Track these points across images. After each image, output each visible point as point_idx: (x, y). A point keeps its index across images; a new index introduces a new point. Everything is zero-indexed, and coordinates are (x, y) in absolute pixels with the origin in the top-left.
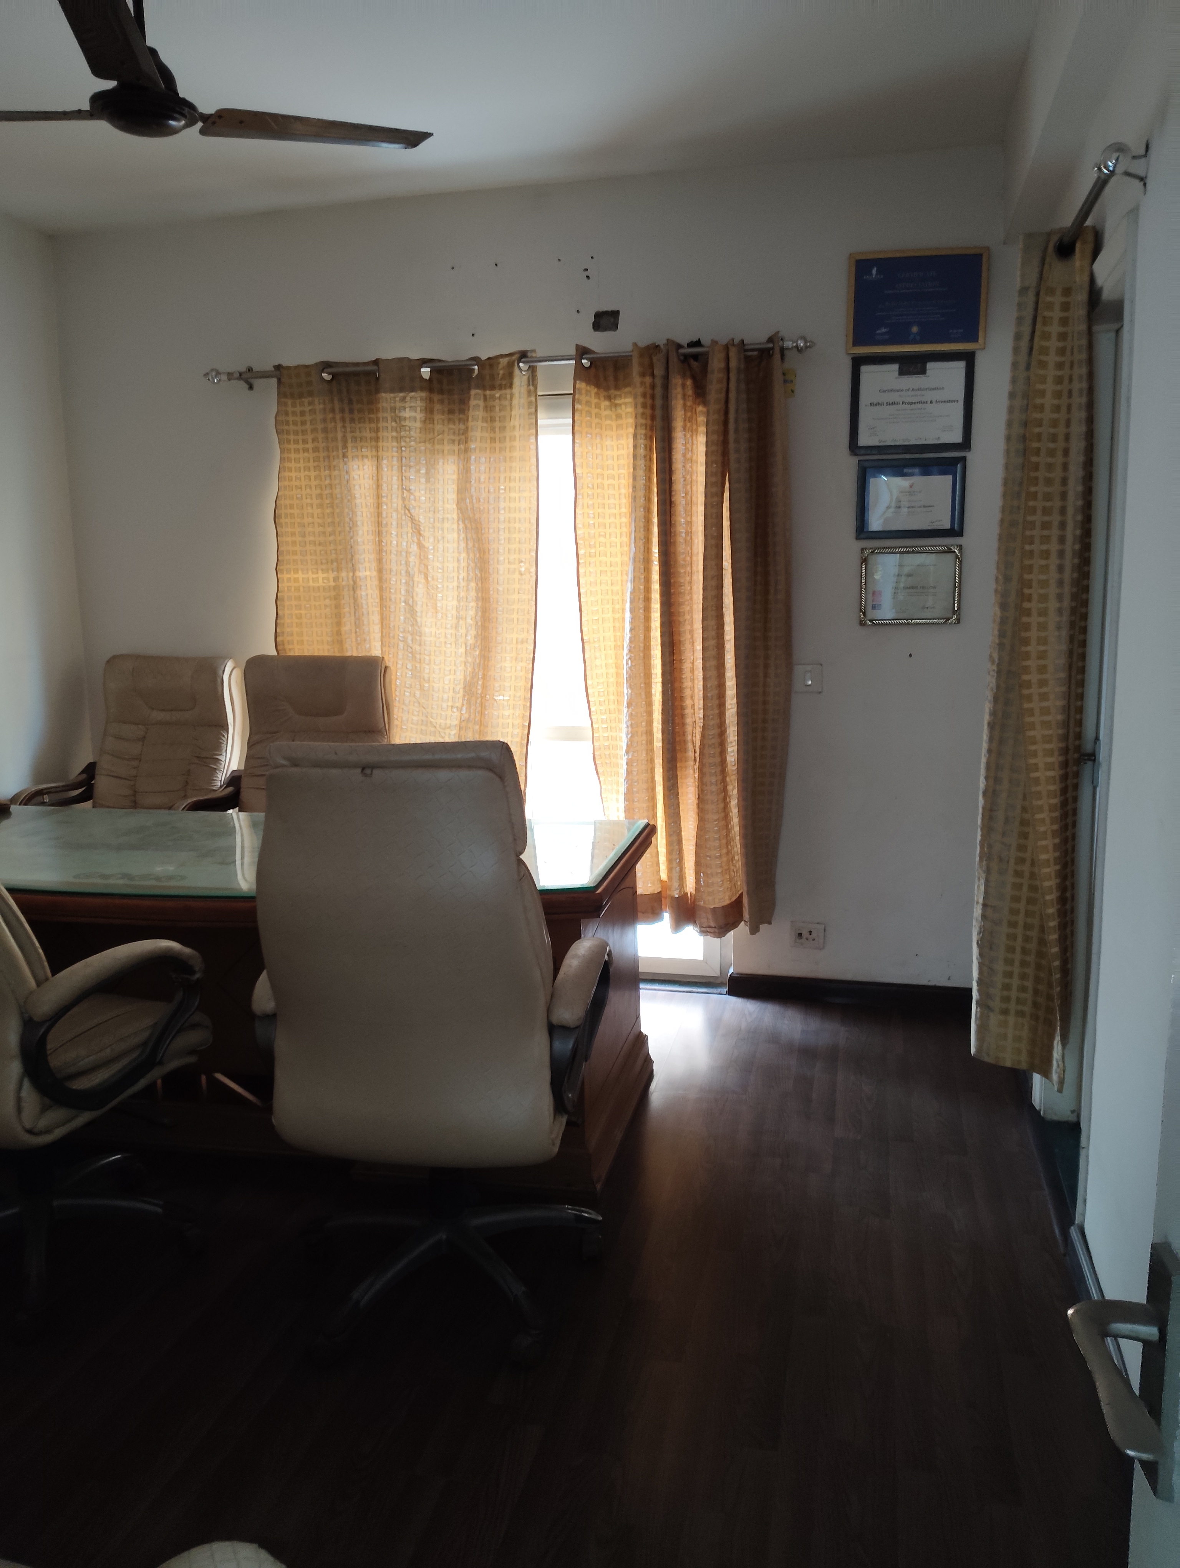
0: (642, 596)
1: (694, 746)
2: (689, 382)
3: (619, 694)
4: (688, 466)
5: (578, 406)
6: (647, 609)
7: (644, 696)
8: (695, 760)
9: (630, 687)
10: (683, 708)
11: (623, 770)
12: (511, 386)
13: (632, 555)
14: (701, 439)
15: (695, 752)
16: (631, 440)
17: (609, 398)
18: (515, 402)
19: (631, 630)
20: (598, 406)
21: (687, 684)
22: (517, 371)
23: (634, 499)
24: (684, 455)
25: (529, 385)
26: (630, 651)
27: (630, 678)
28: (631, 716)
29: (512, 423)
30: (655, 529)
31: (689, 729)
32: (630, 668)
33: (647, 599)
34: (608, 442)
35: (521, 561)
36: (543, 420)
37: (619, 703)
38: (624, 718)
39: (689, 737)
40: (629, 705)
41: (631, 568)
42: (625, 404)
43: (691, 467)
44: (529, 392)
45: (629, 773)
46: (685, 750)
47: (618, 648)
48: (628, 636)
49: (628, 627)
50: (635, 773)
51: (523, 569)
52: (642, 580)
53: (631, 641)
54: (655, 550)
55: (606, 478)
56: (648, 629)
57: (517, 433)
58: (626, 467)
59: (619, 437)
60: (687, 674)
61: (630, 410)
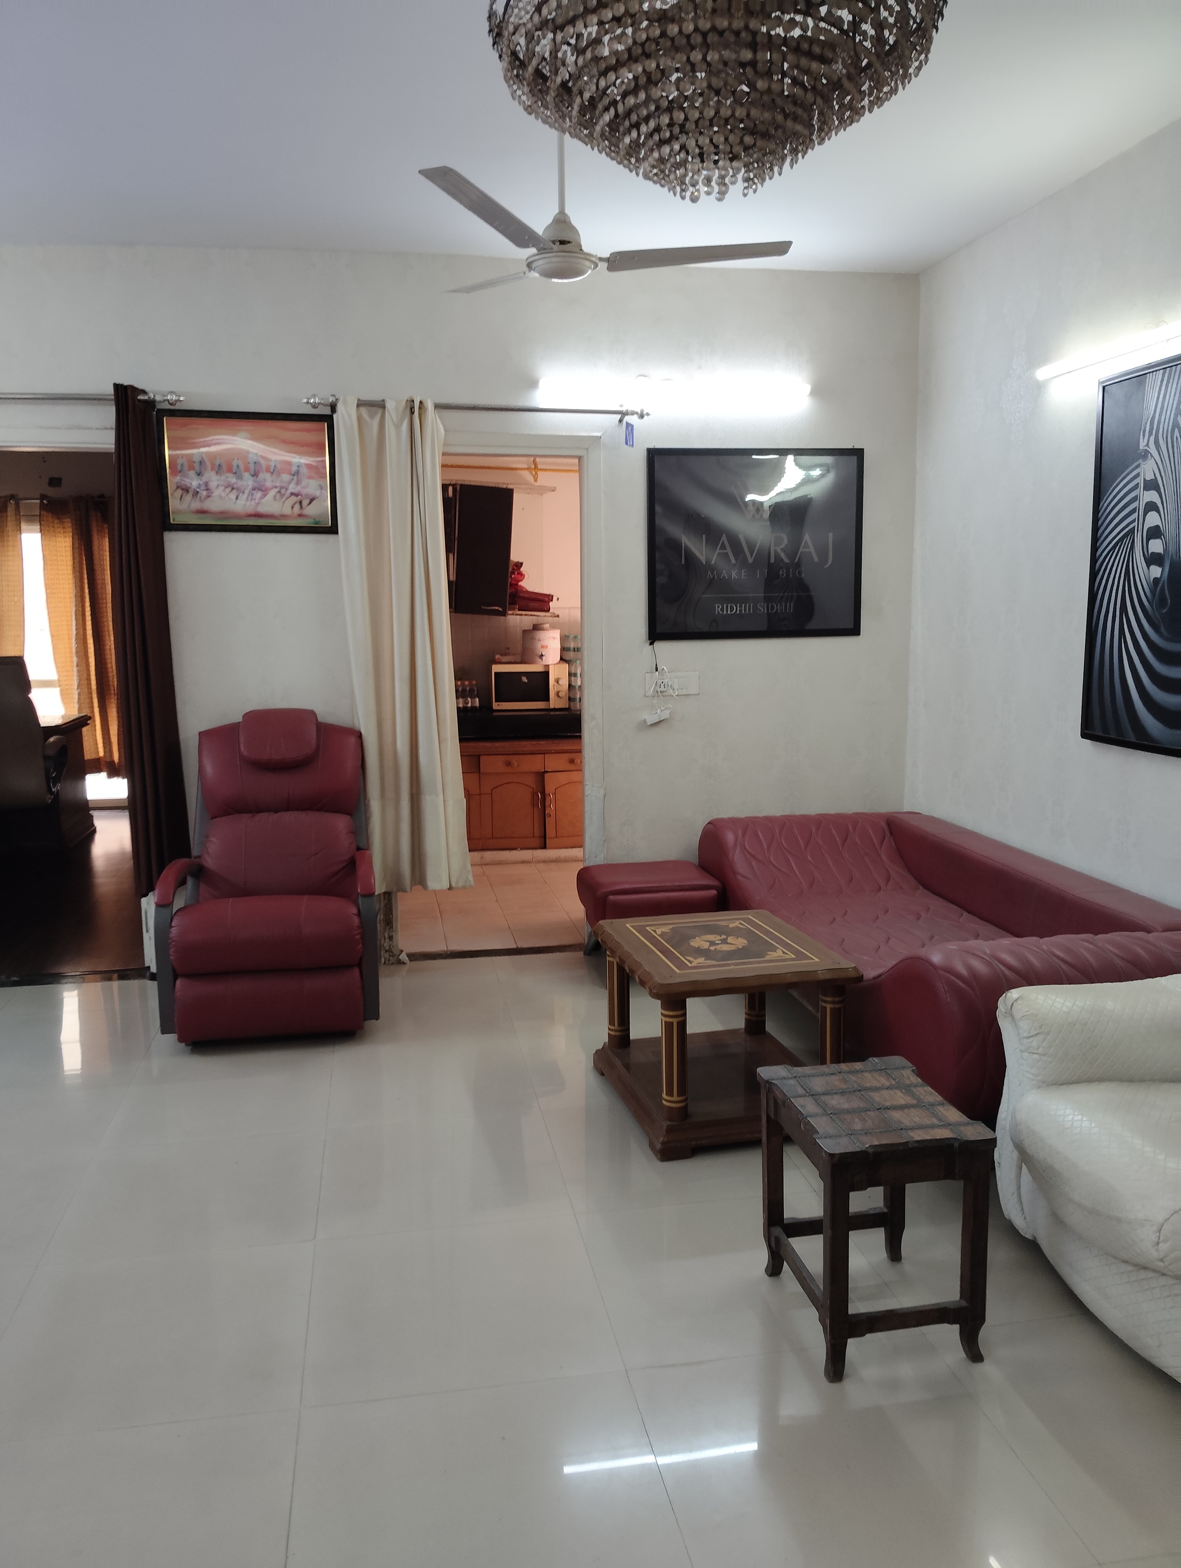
0: (80, 614)
1: (114, 687)
2: (99, 514)
3: (72, 662)
4: (101, 553)
5: (42, 522)
6: (84, 620)
7: (84, 661)
8: (115, 694)
9: (77, 657)
10: (107, 668)
11: (76, 696)
12: (6, 511)
13: (74, 594)
14: (107, 540)
15: (115, 690)
16: (71, 539)
17: (58, 519)
18: (9, 519)
19: (76, 629)
20: (53, 522)
21: (108, 656)
22: (9, 504)
23: (74, 568)
24: (99, 547)
25: (15, 510)
26: (76, 640)
27: (77, 653)
28: (78, 671)
29: (8, 528)
30: (86, 581)
31: (111, 679)
32: (77, 648)
33: (84, 615)
34: (59, 539)
35: (15, 596)
36: (24, 526)
37: (72, 666)
38: (75, 673)
39: (111, 683)
40: (77, 666)
41: (74, 600)
42: (67, 522)
43: (103, 553)
44: (16, 515)
45: (79, 699)
46: (109, 690)
47: (70, 639)
48: (74, 632)
49: (74, 628)
50: (82, 699)
51: (16, 600)
52: (80, 606)
53: (76, 635)
54: (87, 591)
55: (59, 557)
56: (85, 629)
57: (10, 534)
58: (69, 552)
59: (65, 537)
60: (108, 652)
61: (70, 525)
